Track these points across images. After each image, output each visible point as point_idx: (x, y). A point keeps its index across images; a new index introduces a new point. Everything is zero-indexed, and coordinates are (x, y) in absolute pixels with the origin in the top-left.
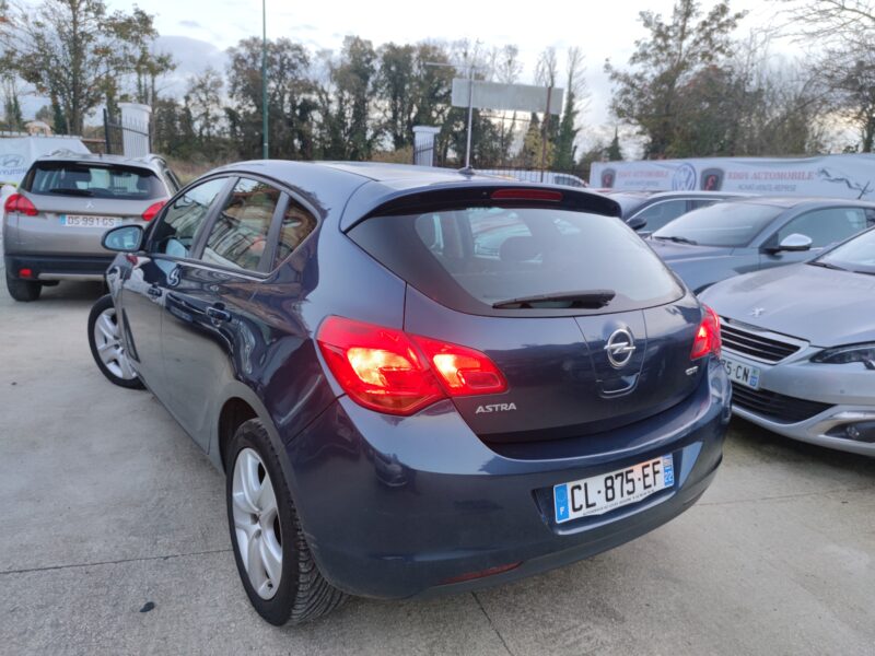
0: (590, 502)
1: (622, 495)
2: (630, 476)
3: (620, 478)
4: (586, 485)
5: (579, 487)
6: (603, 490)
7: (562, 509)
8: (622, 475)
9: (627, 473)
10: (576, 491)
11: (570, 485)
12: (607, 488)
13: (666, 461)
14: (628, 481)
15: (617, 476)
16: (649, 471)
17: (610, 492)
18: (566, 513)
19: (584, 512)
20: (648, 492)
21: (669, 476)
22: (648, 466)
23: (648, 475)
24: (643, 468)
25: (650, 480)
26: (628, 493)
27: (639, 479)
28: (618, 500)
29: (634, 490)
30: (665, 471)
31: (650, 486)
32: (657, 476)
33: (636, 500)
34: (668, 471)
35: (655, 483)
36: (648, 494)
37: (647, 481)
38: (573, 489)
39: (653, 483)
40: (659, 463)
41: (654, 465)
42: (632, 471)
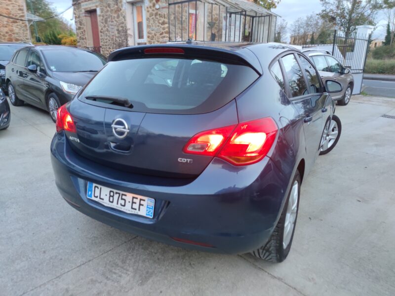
0: (101, 197)
1: (117, 204)
2: (124, 197)
3: (118, 195)
4: (101, 188)
5: (98, 188)
6: (108, 195)
7: (90, 193)
8: (120, 194)
9: (122, 195)
10: (96, 188)
11: (94, 185)
12: (110, 196)
13: (149, 202)
14: (122, 199)
15: (116, 193)
16: (137, 201)
17: (111, 198)
18: (91, 196)
19: (97, 200)
20: (133, 212)
21: (150, 211)
22: (137, 198)
23: (135, 203)
24: (133, 198)
25: (136, 206)
26: (121, 205)
27: (129, 202)
28: (114, 205)
29: (124, 206)
30: (147, 207)
31: (135, 209)
32: (141, 206)
33: (125, 211)
34: (150, 208)
35: (139, 210)
36: (133, 213)
37: (135, 206)
38: (95, 187)
39: (138, 209)
40: (144, 200)
41: (141, 200)
42: (126, 195)
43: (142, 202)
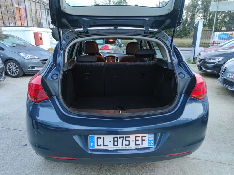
0: (105, 144)
1: (122, 145)
2: (127, 139)
3: (122, 139)
4: (104, 138)
5: (101, 138)
6: (112, 141)
7: (92, 144)
8: (123, 137)
9: (126, 137)
10: (99, 139)
11: (96, 137)
12: (114, 141)
13: (150, 137)
14: (126, 140)
15: (120, 138)
16: (140, 139)
17: (116, 143)
18: (94, 146)
19: (102, 147)
20: (137, 147)
21: (151, 143)
22: (139, 137)
23: (138, 140)
24: (136, 137)
26: (126, 145)
27: (133, 141)
28: (120, 147)
29: (129, 145)
30: (149, 141)
31: (139, 145)
32: (143, 141)
33: (130, 148)
34: (151, 141)
35: (142, 144)
36: (137, 148)
38: (97, 138)
39: (140, 143)
40: (145, 137)
41: (142, 137)
42: (129, 137)
43: (144, 138)
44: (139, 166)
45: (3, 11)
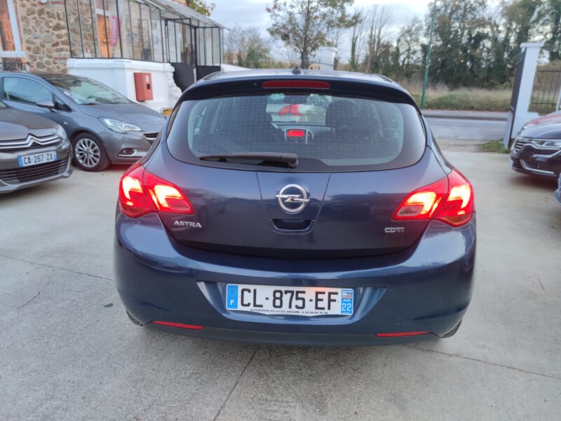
0: (257, 303)
1: (290, 307)
2: (300, 295)
3: (289, 294)
4: (255, 291)
5: (249, 291)
6: (271, 298)
7: (232, 301)
8: (292, 292)
9: (298, 292)
10: (246, 293)
11: (241, 287)
12: (275, 298)
13: (345, 294)
14: (298, 298)
15: (286, 292)
16: (325, 297)
17: (278, 303)
18: (235, 305)
19: (251, 308)
20: (319, 312)
21: (347, 307)
22: (324, 293)
23: (322, 300)
24: (317, 293)
25: (323, 304)
26: (297, 307)
27: (311, 300)
28: (285, 310)
29: (303, 307)
30: (343, 302)
31: (323, 309)
32: (332, 303)
33: (305, 314)
34: (347, 303)
35: (329, 308)
36: (319, 314)
37: (320, 304)
38: (243, 291)
39: (326, 307)
40: (336, 293)
41: (330, 294)
42: (304, 292)
43: (333, 297)
44: (332, 360)
45: (71, 25)
